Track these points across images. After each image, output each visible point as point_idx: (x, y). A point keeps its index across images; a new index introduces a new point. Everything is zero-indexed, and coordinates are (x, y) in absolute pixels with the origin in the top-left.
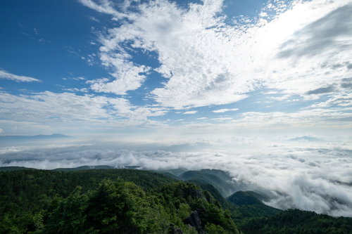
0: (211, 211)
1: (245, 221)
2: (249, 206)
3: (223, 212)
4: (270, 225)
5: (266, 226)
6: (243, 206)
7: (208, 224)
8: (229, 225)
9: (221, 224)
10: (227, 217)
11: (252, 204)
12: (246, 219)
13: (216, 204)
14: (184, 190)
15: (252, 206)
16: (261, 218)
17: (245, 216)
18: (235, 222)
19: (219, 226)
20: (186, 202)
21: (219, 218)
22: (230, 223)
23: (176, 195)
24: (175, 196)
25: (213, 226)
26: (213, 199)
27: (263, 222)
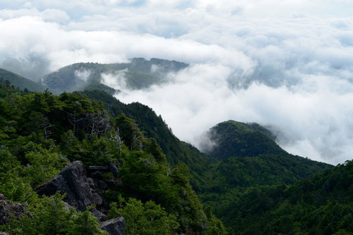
0: (133, 169)
1: (232, 196)
2: (248, 159)
3: (169, 171)
4: (294, 202)
5: (284, 205)
6: (233, 159)
7: (122, 199)
8: (180, 201)
9: (160, 199)
10: (177, 181)
11: (257, 154)
12: (235, 191)
13: (152, 150)
14: (49, 115)
15: (256, 159)
16: (274, 186)
17: (234, 183)
18: (205, 200)
19: (151, 203)
20: (53, 146)
21: (156, 185)
22: (184, 197)
23: (23, 130)
24: (19, 133)
25: (135, 205)
26: (141, 138)
27: (279, 195)
